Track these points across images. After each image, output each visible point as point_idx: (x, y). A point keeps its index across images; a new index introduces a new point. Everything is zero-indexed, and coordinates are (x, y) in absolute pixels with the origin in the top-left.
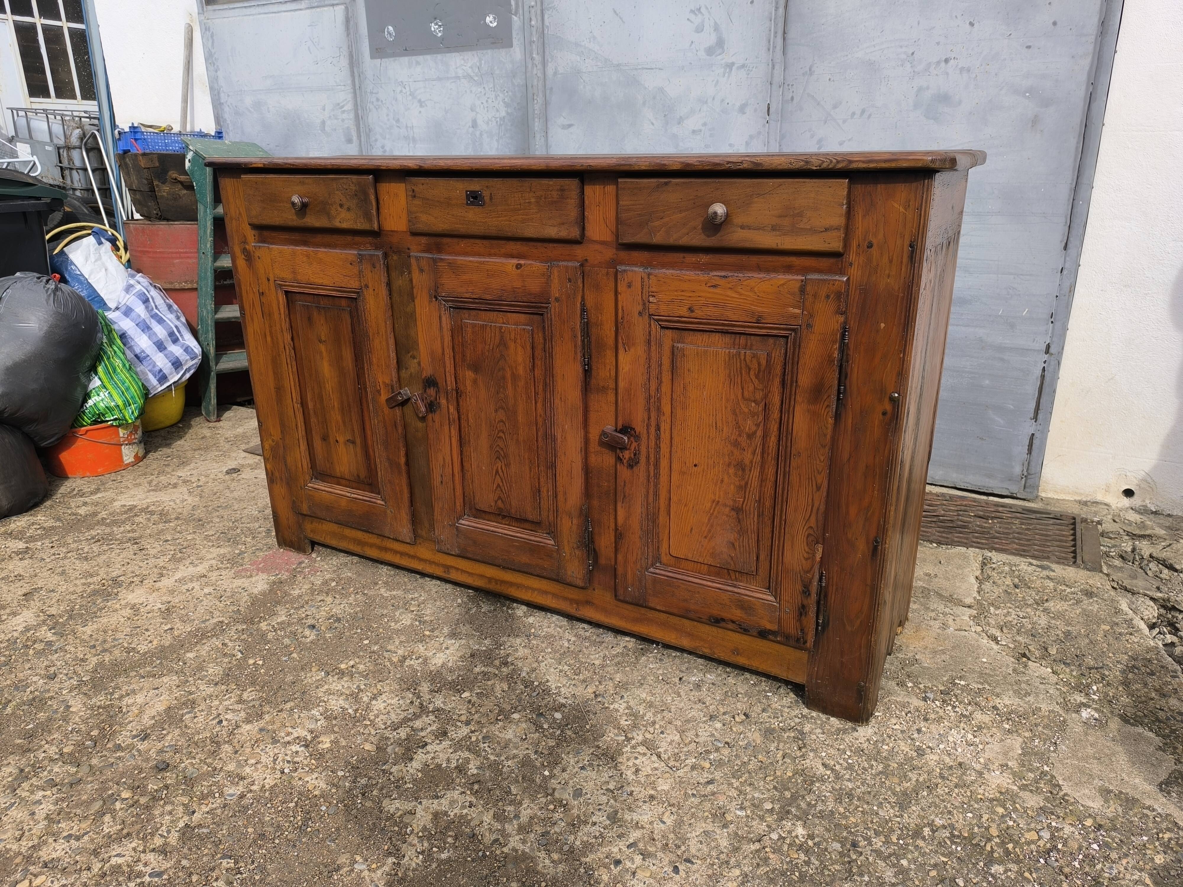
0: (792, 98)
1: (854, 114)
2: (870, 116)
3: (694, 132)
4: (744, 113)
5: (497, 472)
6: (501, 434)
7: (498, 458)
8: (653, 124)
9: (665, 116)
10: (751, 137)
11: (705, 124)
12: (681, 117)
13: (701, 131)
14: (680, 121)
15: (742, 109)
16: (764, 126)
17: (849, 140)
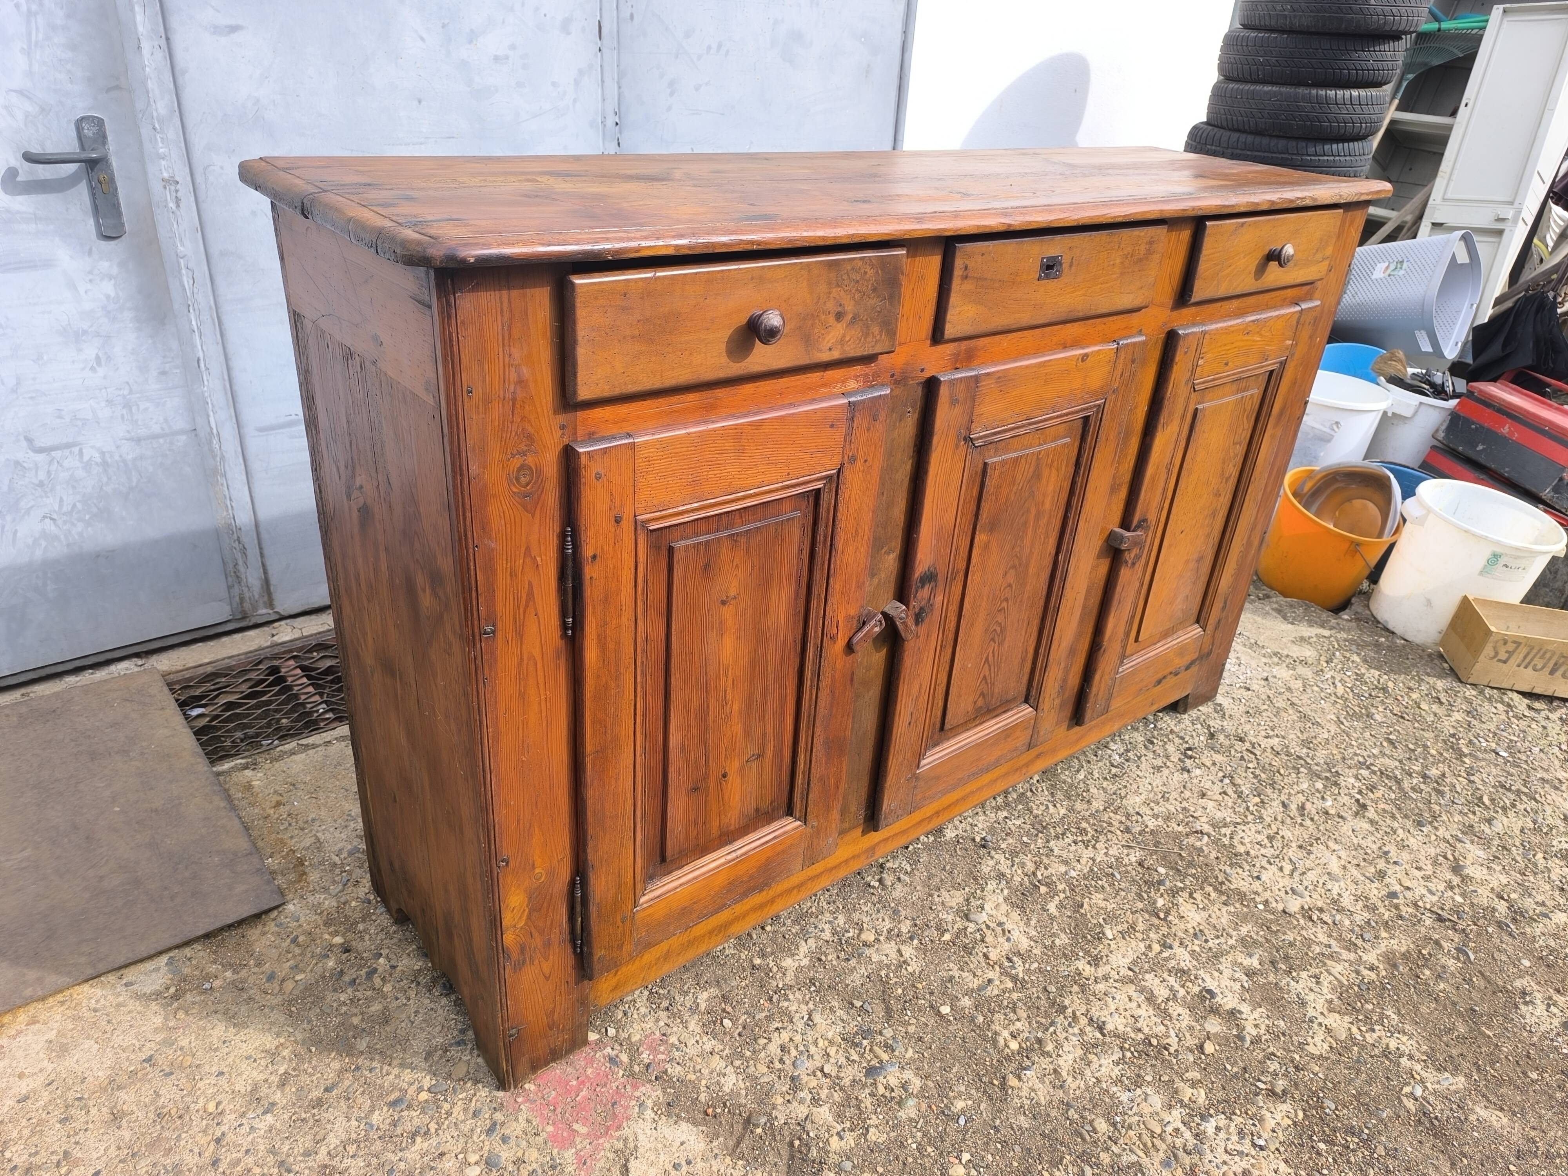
0: (632, 17)
1: (709, 48)
2: (727, 52)
3: (496, 58)
4: (569, 33)
5: (987, 659)
6: (1005, 605)
7: (993, 640)
8: (422, 39)
9: (444, 26)
10: (581, 72)
11: (513, 47)
12: (472, 31)
13: (507, 57)
14: (472, 37)
15: (566, 26)
16: (596, 56)
17: (707, 84)
